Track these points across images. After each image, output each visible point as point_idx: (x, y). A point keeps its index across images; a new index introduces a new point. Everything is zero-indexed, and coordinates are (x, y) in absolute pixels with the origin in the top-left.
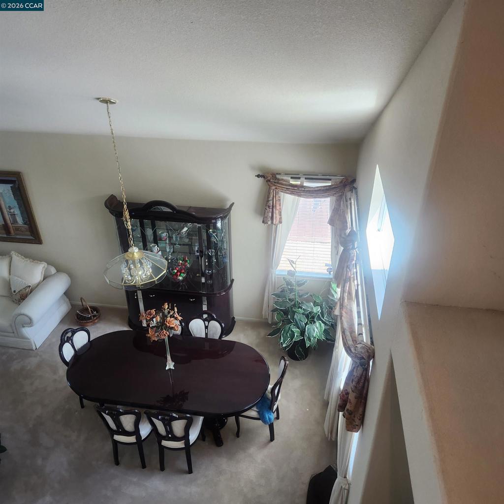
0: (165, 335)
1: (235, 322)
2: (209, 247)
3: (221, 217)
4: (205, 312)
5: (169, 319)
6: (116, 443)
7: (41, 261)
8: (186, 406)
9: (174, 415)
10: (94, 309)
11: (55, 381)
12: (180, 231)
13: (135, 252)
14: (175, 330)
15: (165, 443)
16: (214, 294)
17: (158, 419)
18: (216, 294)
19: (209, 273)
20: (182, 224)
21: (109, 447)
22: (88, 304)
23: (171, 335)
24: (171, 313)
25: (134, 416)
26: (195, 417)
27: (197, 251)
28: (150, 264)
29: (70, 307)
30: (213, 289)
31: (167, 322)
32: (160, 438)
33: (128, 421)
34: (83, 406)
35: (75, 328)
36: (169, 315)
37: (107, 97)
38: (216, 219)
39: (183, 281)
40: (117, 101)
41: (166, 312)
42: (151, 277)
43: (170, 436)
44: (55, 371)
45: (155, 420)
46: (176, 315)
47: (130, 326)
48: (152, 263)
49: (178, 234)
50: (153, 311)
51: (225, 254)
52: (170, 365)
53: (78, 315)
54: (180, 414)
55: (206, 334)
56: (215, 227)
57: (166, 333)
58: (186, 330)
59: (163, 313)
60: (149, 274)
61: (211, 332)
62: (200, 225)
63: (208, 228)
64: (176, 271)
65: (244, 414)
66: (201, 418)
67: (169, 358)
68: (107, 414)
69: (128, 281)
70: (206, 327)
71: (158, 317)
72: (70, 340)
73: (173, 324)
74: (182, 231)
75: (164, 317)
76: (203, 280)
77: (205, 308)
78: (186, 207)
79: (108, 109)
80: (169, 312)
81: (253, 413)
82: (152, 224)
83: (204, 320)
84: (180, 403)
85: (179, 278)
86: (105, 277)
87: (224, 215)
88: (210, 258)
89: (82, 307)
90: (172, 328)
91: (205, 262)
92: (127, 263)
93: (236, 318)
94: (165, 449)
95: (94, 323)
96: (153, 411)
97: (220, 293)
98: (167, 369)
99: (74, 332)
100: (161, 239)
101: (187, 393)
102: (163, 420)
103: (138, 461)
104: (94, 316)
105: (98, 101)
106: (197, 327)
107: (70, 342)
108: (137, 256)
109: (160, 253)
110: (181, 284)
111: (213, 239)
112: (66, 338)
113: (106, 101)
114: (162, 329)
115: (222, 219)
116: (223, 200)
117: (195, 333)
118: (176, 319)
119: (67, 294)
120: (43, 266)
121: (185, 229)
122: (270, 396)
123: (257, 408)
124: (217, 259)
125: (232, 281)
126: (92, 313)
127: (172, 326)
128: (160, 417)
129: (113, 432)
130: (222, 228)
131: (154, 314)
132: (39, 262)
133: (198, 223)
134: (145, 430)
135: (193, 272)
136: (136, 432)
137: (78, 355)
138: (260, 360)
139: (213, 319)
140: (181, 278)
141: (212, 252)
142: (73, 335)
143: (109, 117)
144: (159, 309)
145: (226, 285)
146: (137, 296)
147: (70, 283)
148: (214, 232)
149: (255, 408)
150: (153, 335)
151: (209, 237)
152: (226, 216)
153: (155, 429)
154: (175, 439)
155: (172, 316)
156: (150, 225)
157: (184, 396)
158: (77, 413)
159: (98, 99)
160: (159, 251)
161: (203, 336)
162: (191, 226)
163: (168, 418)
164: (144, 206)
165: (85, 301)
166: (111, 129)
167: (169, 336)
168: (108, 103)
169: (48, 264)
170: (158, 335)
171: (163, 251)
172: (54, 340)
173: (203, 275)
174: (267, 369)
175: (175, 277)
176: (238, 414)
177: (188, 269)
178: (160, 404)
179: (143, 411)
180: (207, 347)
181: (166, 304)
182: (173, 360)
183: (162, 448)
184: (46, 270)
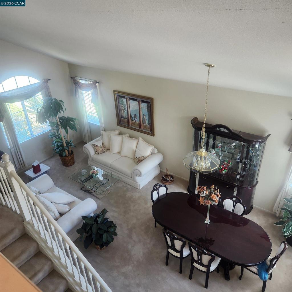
0: (209, 203)
1: (253, 208)
2: (246, 158)
3: (259, 142)
4: (235, 197)
5: (213, 194)
6: (168, 253)
7: (152, 145)
8: (211, 248)
9: (205, 251)
10: (172, 176)
11: (145, 208)
12: (230, 145)
13: (203, 151)
14: (215, 202)
15: (195, 264)
16: (243, 187)
17: (195, 250)
18: (244, 188)
19: (243, 174)
20: (232, 141)
21: (165, 254)
22: (169, 173)
23: (212, 204)
24: (216, 192)
25: (182, 242)
26: (216, 257)
27: (238, 159)
28: (210, 161)
29: (160, 172)
30: (243, 184)
31: (212, 196)
32: (193, 260)
33: (178, 244)
34: (155, 226)
35: (161, 184)
36: (214, 193)
37: (210, 63)
38: (256, 142)
39: (225, 174)
40: (215, 66)
41: (213, 190)
42: (209, 168)
43: (199, 262)
44: (146, 203)
45: (193, 249)
46: (218, 194)
47: (188, 191)
48: (211, 160)
49: (229, 146)
50: (205, 188)
51: (257, 164)
52: (208, 221)
53: (163, 177)
54: (208, 252)
55: (233, 210)
56: (254, 147)
57: (210, 202)
58: (221, 204)
59: (211, 191)
60: (208, 166)
61: (237, 210)
62: (244, 144)
63: (249, 146)
64: (222, 167)
65: (249, 268)
66: (220, 259)
67: (208, 217)
68: (168, 236)
69: (195, 167)
70: (234, 206)
71: (207, 192)
72: (157, 190)
73: (215, 199)
74: (232, 145)
75: (211, 193)
76: (238, 177)
77: (235, 194)
78: (238, 131)
79: (209, 70)
80: (214, 191)
81: (254, 269)
82: (214, 137)
83: (234, 201)
84: (208, 245)
85: (223, 172)
86: (184, 162)
87: (263, 141)
88: (245, 164)
89: (165, 174)
90: (214, 200)
91: (242, 167)
92: (197, 157)
93: (254, 206)
94: (194, 268)
95: (170, 184)
96: (193, 244)
97: (247, 188)
98: (205, 222)
99: (160, 186)
100: (217, 147)
101: (214, 241)
102: (197, 251)
103: (178, 268)
104: (171, 180)
105: (205, 65)
106: (228, 204)
107: (157, 191)
108: (204, 154)
109: (215, 154)
110: (223, 176)
111: (251, 154)
112: (156, 188)
113: (209, 66)
114: (208, 199)
115: (260, 143)
116: (264, 131)
117: (226, 207)
118: (217, 196)
119: (160, 165)
120: (152, 147)
121: (234, 144)
122: (269, 263)
123: (258, 267)
124: (250, 166)
125: (257, 182)
126: (170, 178)
127: (214, 199)
128: (196, 249)
129: (168, 247)
130: (258, 148)
131: (206, 189)
132: (151, 145)
133: (244, 142)
134: (186, 252)
135: (233, 171)
136: (181, 252)
137: (159, 199)
138: (267, 238)
139: (240, 202)
140: (224, 172)
141: (248, 161)
142: (159, 187)
143: (209, 75)
144: (209, 188)
145: (252, 184)
146: (196, 176)
147: (163, 159)
148: (252, 150)
149: (256, 267)
150: (202, 201)
151: (248, 152)
152: (264, 141)
153: (191, 254)
154: (202, 264)
155: (215, 194)
156: (213, 137)
157: (211, 242)
158: (152, 229)
159: (205, 64)
160: (215, 153)
161: (231, 210)
162: (238, 143)
163: (201, 251)
164: (213, 126)
165: (168, 171)
166: (208, 81)
167: (211, 204)
168: (210, 66)
169: (155, 147)
170: (205, 202)
171: (217, 154)
172: (149, 187)
173: (239, 174)
174: (270, 246)
175: (221, 171)
176: (243, 266)
177: (230, 168)
178: (196, 241)
179: (187, 242)
180: (231, 217)
181: (214, 185)
182: (210, 219)
183: (193, 267)
184: (153, 150)
